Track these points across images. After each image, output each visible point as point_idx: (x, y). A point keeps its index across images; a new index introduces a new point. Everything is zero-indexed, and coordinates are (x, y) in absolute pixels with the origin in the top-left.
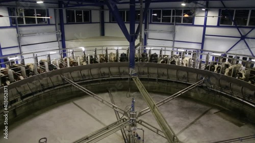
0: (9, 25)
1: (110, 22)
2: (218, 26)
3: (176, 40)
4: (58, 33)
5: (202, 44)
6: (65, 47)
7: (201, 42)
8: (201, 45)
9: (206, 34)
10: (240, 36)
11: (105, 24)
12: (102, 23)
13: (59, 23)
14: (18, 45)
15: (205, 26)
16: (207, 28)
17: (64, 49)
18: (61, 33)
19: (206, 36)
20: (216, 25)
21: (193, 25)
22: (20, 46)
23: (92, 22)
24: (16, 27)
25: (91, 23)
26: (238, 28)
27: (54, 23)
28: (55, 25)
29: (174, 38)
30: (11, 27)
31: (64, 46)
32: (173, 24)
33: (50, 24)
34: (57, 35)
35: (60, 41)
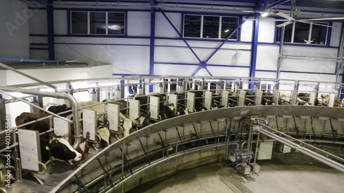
0: (272, 42)
10: (198, 62)
14: (276, 69)
22: (277, 72)
24: (280, 45)
27: (337, 45)
28: (339, 48)
30: (274, 44)
33: (328, 46)
34: (337, 63)
35: (340, 75)
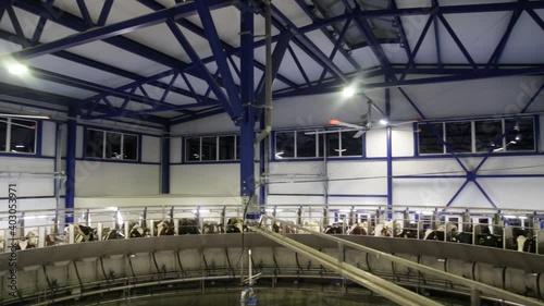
1: (183, 163)
2: (416, 156)
3: (330, 193)
4: (59, 177)
5: (389, 197)
6: (72, 206)
7: (386, 193)
8: (386, 199)
9: (394, 174)
10: (465, 174)
11: (171, 167)
12: (166, 165)
13: (65, 155)
15: (390, 159)
16: (394, 163)
17: (70, 210)
18: (65, 178)
19: (394, 180)
20: (412, 154)
21: (365, 158)
23: (143, 160)
25: (140, 162)
26: (457, 157)
27: (52, 154)
28: (55, 158)
29: (326, 189)
31: (69, 203)
32: (322, 160)
33: (39, 156)
34: (55, 180)
35: (61, 197)
